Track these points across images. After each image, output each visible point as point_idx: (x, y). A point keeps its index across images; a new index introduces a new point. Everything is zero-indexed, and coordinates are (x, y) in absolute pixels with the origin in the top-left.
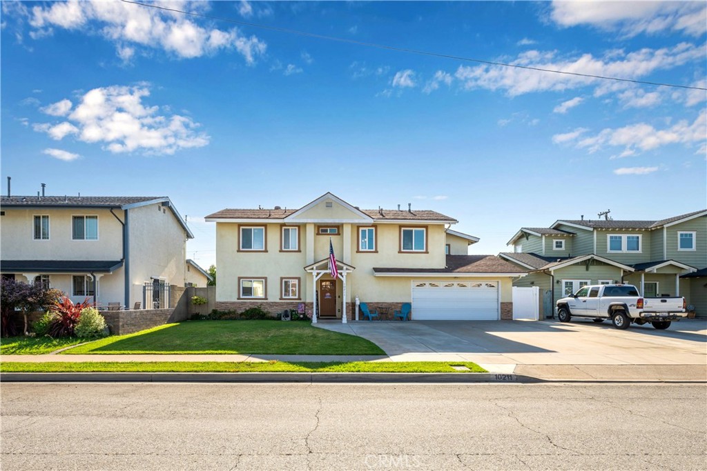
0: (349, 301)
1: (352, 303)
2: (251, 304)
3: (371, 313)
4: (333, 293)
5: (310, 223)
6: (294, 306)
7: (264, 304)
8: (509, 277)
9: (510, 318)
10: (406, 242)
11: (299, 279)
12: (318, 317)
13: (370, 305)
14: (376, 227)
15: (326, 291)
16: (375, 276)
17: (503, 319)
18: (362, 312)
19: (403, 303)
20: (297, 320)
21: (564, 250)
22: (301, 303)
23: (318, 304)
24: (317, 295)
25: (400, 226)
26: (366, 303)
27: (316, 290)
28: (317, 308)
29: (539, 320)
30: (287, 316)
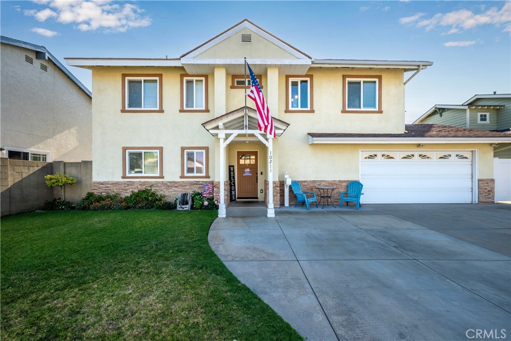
0: (277, 180)
1: (281, 183)
2: (141, 185)
3: (308, 197)
4: (254, 168)
5: (219, 66)
6: (200, 186)
7: (159, 185)
8: (491, 144)
9: (491, 200)
10: (351, 98)
11: (207, 149)
12: (235, 200)
13: (304, 183)
14: (311, 77)
15: (245, 166)
16: (313, 145)
17: (481, 202)
18: (295, 195)
19: (348, 181)
20: (201, 208)
21: (489, 123)
22: (210, 182)
23: (234, 183)
24: (234, 171)
25: (343, 76)
26: (299, 182)
27: (232, 165)
28: (233, 188)
30: (185, 202)
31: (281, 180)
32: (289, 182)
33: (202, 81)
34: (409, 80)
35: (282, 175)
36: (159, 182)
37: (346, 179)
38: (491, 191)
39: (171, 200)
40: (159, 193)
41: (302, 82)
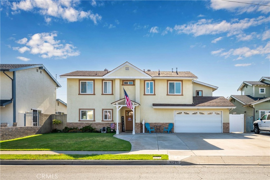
0: (139, 122)
1: (141, 123)
2: (86, 124)
3: (151, 129)
5: (117, 79)
6: (110, 125)
7: (93, 124)
9: (228, 131)
10: (171, 89)
11: (112, 110)
12: (124, 131)
13: (151, 124)
14: (154, 81)
15: (129, 117)
17: (224, 132)
19: (169, 123)
20: (110, 133)
21: (265, 93)
22: (114, 123)
23: (124, 124)
24: (124, 119)
25: (167, 80)
26: (149, 123)
27: (123, 116)
28: (123, 126)
29: (244, 133)
30: (104, 130)
33: (110, 82)
35: (141, 121)
36: (93, 123)
38: (228, 128)
39: (99, 130)
40: (94, 127)
41: (150, 83)
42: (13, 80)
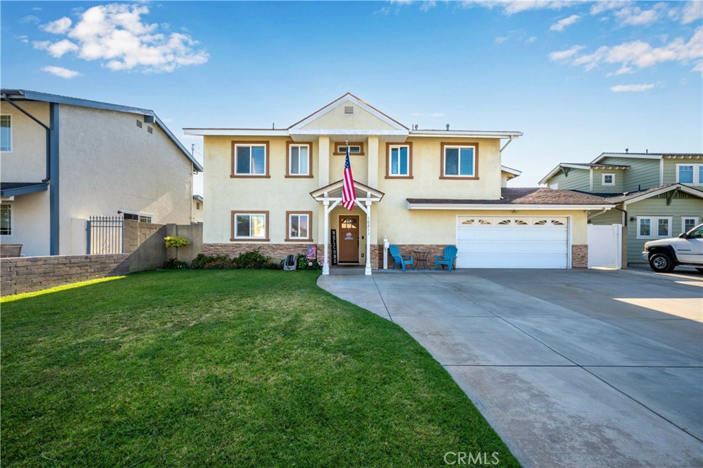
0: (375, 243)
1: (379, 246)
2: (248, 247)
3: (405, 260)
4: (355, 232)
5: (323, 136)
6: (304, 249)
7: (265, 247)
8: (585, 211)
9: (584, 266)
10: (449, 164)
11: (311, 213)
12: (336, 264)
14: (411, 144)
15: (346, 230)
16: (410, 210)
17: (574, 267)
18: (393, 258)
19: (445, 246)
20: (305, 269)
21: (614, 185)
22: (313, 245)
23: (336, 247)
24: (335, 235)
25: (441, 143)
26: (397, 246)
27: (333, 229)
28: (334, 252)
29: (622, 269)
30: (291, 263)
31: (381, 244)
32: (387, 246)
33: (307, 147)
34: (504, 148)
35: (381, 240)
36: (265, 245)
37: (443, 244)
38: (584, 257)
39: (277, 262)
40: (265, 256)
41: (401, 148)
42: (48, 130)
